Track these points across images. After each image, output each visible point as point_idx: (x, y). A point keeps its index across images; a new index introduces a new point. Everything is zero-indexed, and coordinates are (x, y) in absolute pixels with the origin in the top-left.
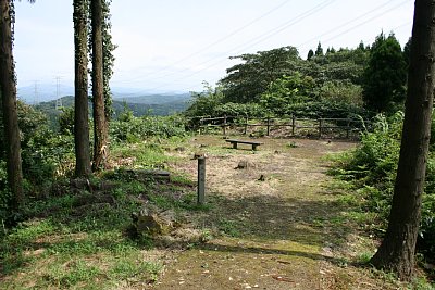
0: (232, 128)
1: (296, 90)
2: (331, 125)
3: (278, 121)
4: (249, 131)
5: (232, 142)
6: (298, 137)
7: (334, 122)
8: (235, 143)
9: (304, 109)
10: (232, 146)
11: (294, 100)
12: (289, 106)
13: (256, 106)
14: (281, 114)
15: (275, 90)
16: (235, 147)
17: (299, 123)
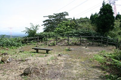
0: (42, 42)
1: (69, 26)
2: (85, 39)
3: (61, 38)
4: (49, 43)
5: (35, 49)
6: (70, 45)
7: (86, 38)
8: (37, 50)
9: (72, 33)
10: (36, 51)
11: (68, 30)
12: (66, 33)
13: (52, 33)
14: (63, 36)
15: (60, 27)
16: (37, 52)
17: (70, 39)
